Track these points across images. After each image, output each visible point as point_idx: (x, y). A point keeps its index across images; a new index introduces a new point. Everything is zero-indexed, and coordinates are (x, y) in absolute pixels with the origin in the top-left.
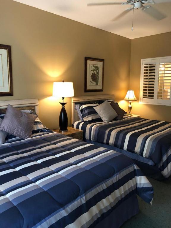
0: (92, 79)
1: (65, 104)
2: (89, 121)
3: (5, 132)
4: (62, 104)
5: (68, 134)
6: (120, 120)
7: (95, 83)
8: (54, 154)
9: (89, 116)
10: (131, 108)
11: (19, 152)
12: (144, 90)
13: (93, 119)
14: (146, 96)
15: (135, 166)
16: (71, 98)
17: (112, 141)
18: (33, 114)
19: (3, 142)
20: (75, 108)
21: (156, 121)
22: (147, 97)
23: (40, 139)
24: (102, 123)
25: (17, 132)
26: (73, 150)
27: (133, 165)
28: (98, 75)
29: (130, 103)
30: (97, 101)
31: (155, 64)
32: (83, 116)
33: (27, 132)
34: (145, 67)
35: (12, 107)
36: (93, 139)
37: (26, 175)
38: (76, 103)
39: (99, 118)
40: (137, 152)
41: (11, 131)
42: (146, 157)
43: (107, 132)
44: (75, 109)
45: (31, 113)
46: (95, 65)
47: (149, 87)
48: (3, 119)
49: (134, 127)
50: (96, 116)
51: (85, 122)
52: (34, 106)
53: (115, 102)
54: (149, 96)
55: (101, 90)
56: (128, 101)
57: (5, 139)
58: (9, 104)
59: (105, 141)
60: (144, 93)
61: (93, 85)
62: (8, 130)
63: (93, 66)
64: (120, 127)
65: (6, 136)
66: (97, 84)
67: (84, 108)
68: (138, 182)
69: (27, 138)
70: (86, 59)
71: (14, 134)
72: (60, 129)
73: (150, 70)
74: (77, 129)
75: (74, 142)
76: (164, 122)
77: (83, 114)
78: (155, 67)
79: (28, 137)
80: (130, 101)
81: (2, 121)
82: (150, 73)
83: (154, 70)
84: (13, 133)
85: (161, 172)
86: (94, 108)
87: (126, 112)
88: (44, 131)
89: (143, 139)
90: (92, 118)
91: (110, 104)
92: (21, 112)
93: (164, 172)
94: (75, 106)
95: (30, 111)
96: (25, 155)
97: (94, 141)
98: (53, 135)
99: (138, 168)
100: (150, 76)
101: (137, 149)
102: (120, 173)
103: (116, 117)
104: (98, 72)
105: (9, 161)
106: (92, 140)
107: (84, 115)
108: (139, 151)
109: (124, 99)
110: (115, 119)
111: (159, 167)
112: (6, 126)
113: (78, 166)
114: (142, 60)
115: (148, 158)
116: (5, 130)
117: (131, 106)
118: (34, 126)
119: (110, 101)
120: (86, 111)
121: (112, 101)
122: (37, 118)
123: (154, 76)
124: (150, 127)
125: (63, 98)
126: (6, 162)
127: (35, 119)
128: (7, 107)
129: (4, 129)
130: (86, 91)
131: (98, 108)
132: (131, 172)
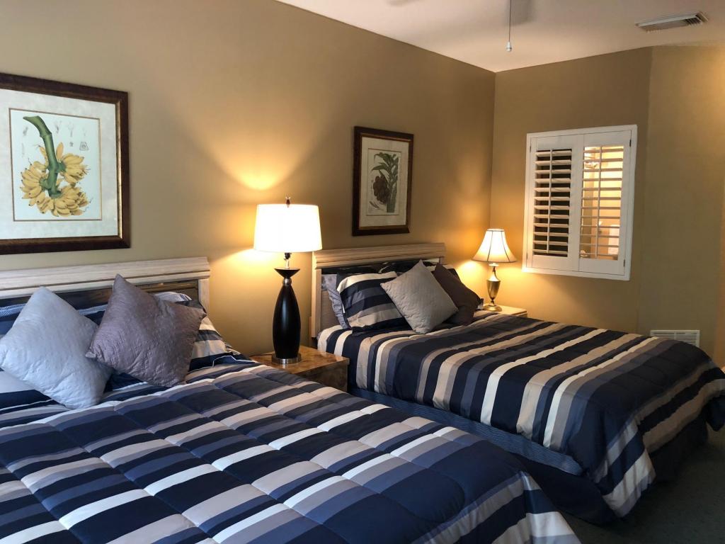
0: (375, 195)
1: (292, 272)
2: (366, 327)
3: (106, 365)
4: (282, 272)
5: (301, 370)
6: (466, 323)
7: (384, 207)
8: (266, 440)
9: (365, 311)
10: (496, 285)
11: (152, 430)
12: (537, 229)
13: (381, 320)
14: (544, 247)
15: (526, 478)
16: (310, 253)
17: (441, 393)
18: (194, 306)
19: (97, 397)
20: (324, 285)
21: (578, 329)
22: (547, 251)
23: (217, 388)
24: (409, 336)
25: (143, 364)
26: (325, 427)
27: (520, 476)
28: (393, 183)
29: (494, 271)
30: (390, 263)
31: (571, 150)
32: (349, 312)
33: (175, 366)
34: (539, 159)
35: (128, 283)
36: (380, 387)
37: (180, 510)
38: (325, 271)
39: (397, 320)
40: (523, 432)
41: (123, 361)
42: (552, 448)
43: (427, 363)
44: (324, 289)
45: (186, 303)
46: (384, 152)
47: (553, 221)
48: (98, 323)
49: (510, 349)
50: (389, 311)
51: (356, 329)
52: (196, 280)
53: (448, 267)
54: (552, 248)
55: (403, 230)
56: (486, 263)
57: (104, 386)
58: (118, 275)
59: (420, 394)
60: (537, 238)
61: (380, 212)
62: (116, 359)
63: (381, 155)
64: (466, 349)
65: (107, 377)
66: (390, 209)
67: (351, 286)
68: (538, 534)
69: (173, 386)
70: (359, 133)
71: (133, 372)
72: (274, 352)
73: (555, 167)
74: (330, 355)
75: (326, 398)
76: (603, 331)
77: (347, 307)
78: (569, 157)
79: (176, 380)
80: (494, 265)
81: (95, 331)
82: (555, 176)
83: (569, 167)
84: (131, 369)
85: (604, 497)
86: (384, 285)
87: (481, 298)
88: (227, 360)
89: (544, 388)
90: (377, 317)
91: (432, 272)
92: (154, 298)
93: (614, 499)
94: (323, 279)
95: (181, 296)
96: (173, 440)
97: (385, 393)
98: (257, 374)
99: (537, 487)
100: (554, 185)
101: (526, 419)
102: (482, 502)
103: (454, 316)
104: (396, 172)
105: (123, 462)
106: (376, 388)
107: (351, 307)
108: (530, 426)
109: (474, 258)
110: (449, 322)
111: (598, 480)
112: (108, 348)
113: (347, 480)
114: (529, 136)
115: (560, 451)
116: (107, 359)
117: (496, 280)
118: (196, 344)
119: (430, 264)
120: (356, 294)
121: (438, 265)
122: (206, 319)
123: (568, 185)
124: (561, 348)
125: (288, 256)
126: (114, 466)
127: (200, 323)
128: (111, 283)
129: (103, 356)
130: (357, 231)
131: (395, 288)
132: (515, 500)
